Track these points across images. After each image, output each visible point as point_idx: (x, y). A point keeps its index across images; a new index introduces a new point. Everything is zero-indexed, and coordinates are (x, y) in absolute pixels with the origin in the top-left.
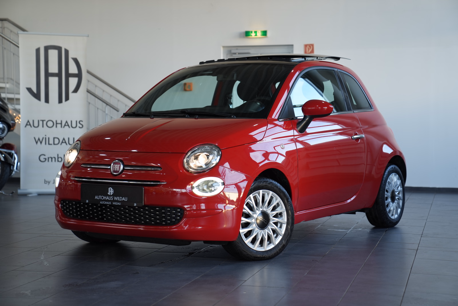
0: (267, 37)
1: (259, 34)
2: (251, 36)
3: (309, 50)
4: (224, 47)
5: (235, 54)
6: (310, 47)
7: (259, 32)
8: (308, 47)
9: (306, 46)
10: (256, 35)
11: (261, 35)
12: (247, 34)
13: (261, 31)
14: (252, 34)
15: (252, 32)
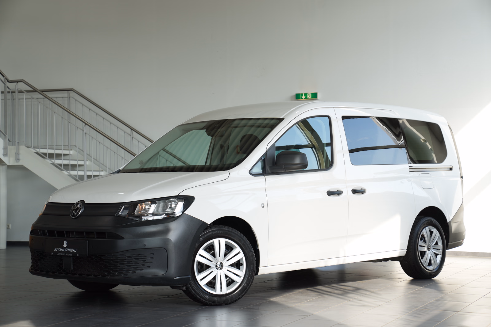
1: (309, 97)
2: (302, 98)
10: (306, 98)
12: (298, 97)
13: (311, 94)
14: (302, 97)
15: (302, 94)
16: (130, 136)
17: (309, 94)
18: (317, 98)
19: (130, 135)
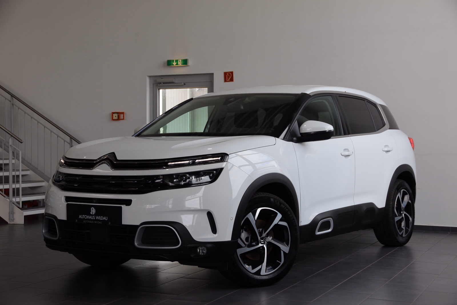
0: (189, 66)
1: (180, 63)
2: (173, 65)
3: (228, 78)
4: (150, 77)
5: (161, 83)
6: (229, 74)
7: (180, 62)
8: (228, 75)
9: (225, 74)
10: (177, 64)
11: (182, 64)
12: (169, 63)
13: (182, 60)
14: (173, 63)
15: (173, 61)
16: (10, 103)
17: (180, 60)
18: (188, 65)
19: (10, 101)
